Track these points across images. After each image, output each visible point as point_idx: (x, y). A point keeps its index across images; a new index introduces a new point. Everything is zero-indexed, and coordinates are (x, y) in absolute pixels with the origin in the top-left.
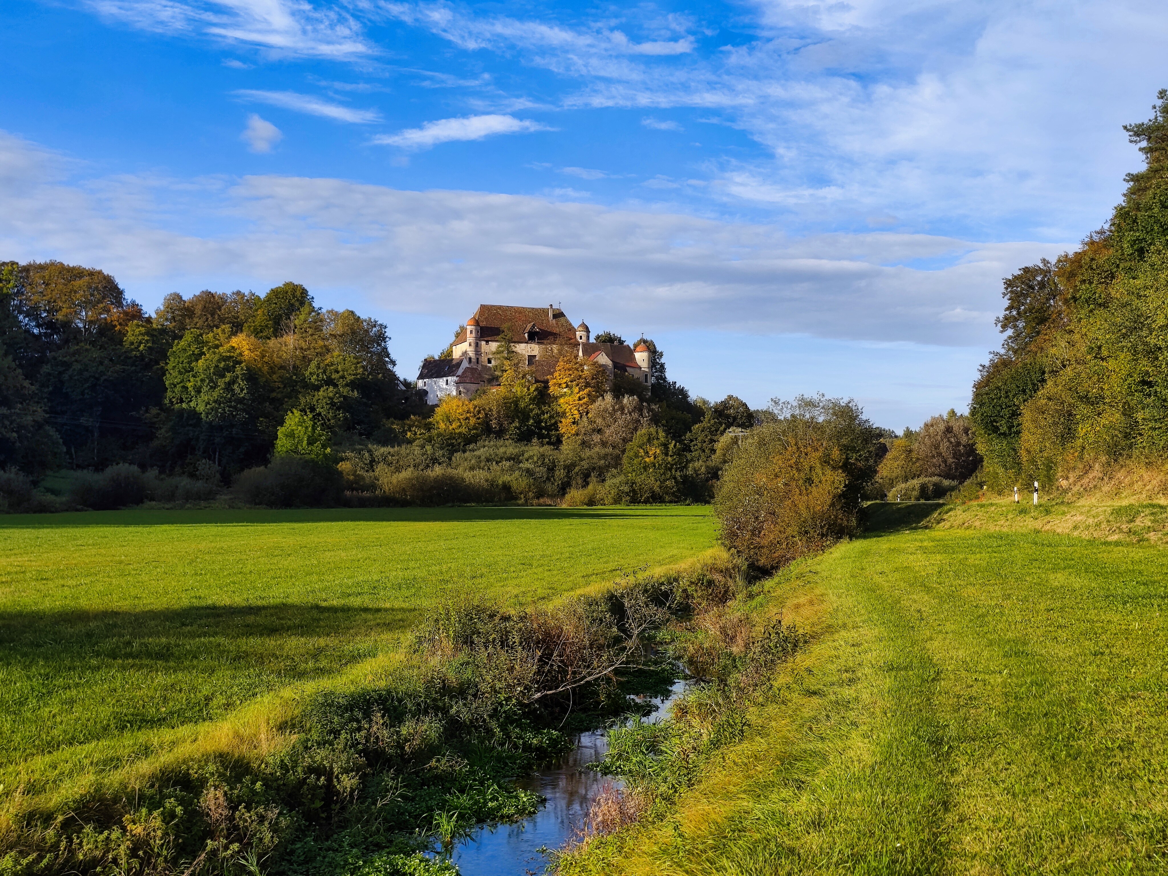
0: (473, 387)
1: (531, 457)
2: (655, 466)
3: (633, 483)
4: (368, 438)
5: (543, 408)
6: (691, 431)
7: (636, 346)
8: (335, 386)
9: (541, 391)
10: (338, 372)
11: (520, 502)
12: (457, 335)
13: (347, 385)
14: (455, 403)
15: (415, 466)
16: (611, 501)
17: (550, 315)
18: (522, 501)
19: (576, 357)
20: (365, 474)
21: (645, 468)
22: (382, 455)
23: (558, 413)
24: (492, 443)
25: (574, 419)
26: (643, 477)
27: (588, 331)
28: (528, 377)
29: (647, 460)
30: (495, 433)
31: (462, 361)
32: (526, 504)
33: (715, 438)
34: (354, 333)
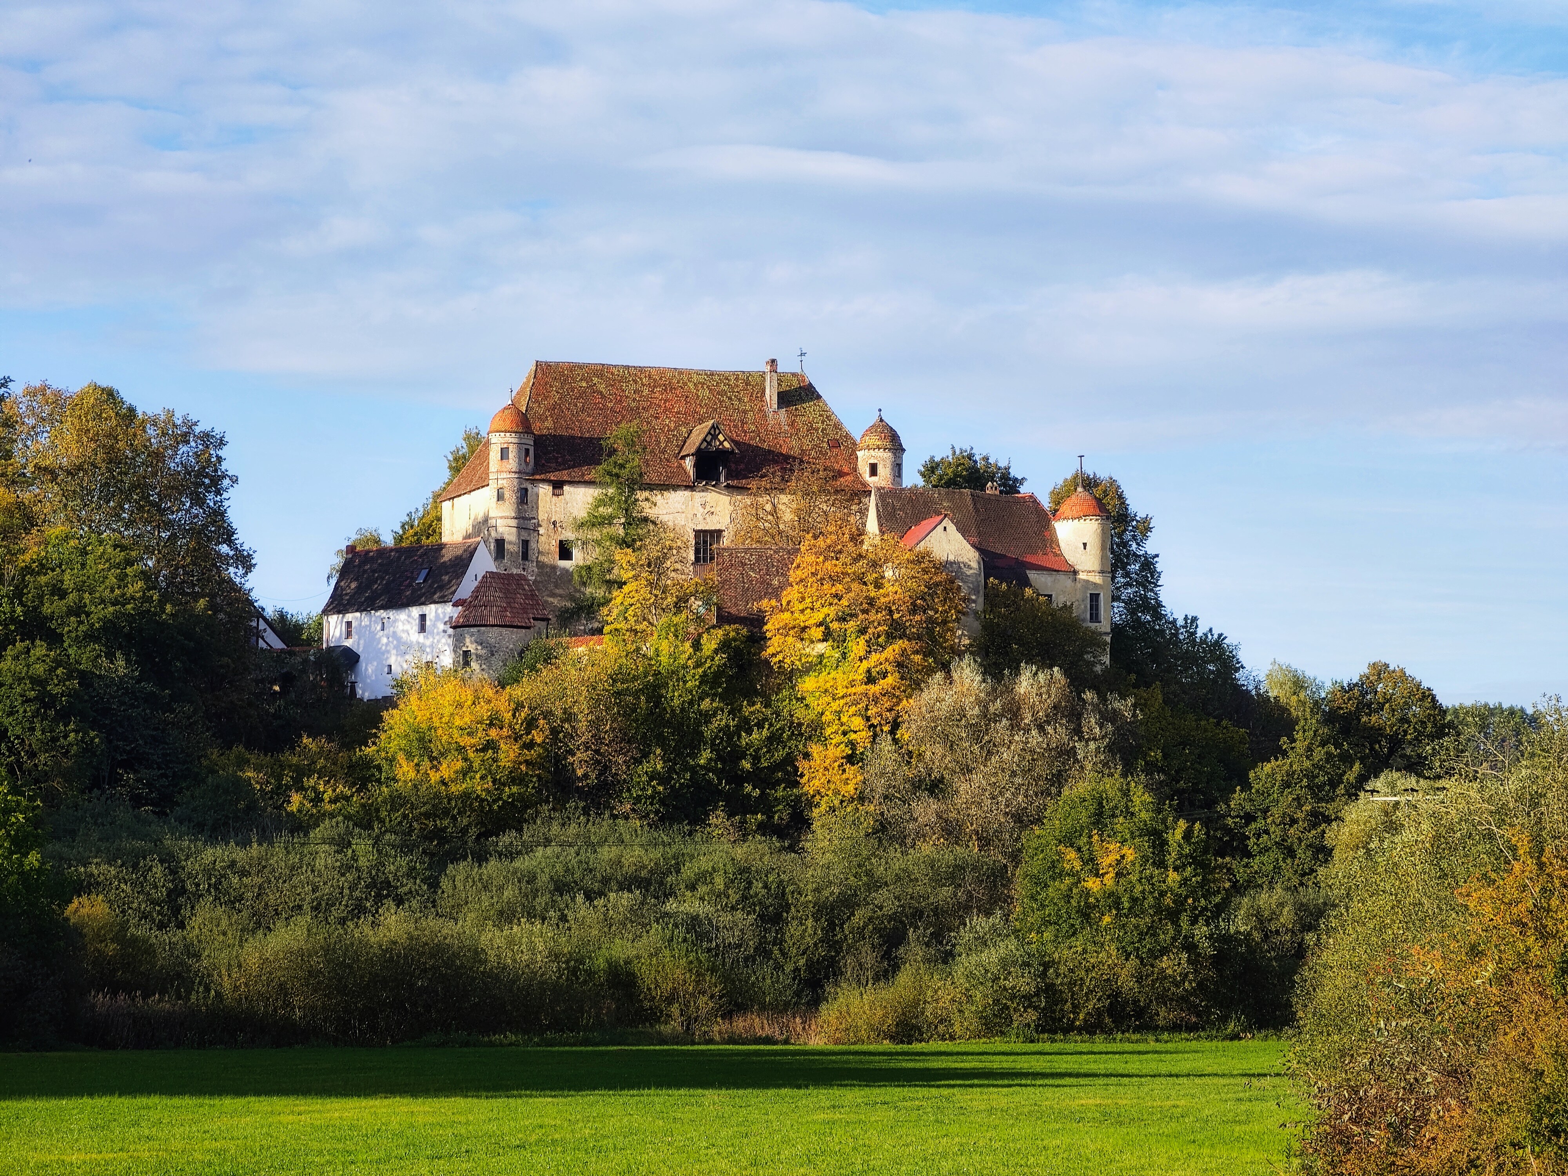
0: (511, 639)
1: (704, 877)
2: (1117, 904)
3: (1046, 966)
4: (161, 814)
5: (747, 710)
6: (1246, 786)
7: (1059, 498)
8: (54, 639)
9: (737, 649)
10: (62, 594)
11: (666, 1029)
12: (459, 464)
13: (91, 636)
14: (449, 693)
15: (316, 908)
16: (976, 1024)
17: (771, 394)
18: (675, 1025)
19: (858, 536)
20: (156, 937)
21: (1087, 913)
22: (208, 872)
23: (796, 728)
24: (573, 829)
25: (852, 744)
26: (1078, 944)
27: (895, 445)
28: (696, 604)
29: (1092, 884)
30: (582, 794)
31: (470, 553)
32: (687, 1037)
33: (1329, 809)
34: (114, 459)
